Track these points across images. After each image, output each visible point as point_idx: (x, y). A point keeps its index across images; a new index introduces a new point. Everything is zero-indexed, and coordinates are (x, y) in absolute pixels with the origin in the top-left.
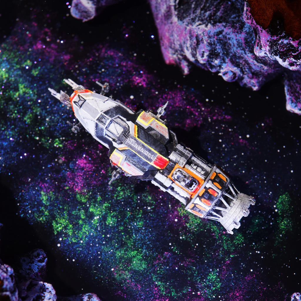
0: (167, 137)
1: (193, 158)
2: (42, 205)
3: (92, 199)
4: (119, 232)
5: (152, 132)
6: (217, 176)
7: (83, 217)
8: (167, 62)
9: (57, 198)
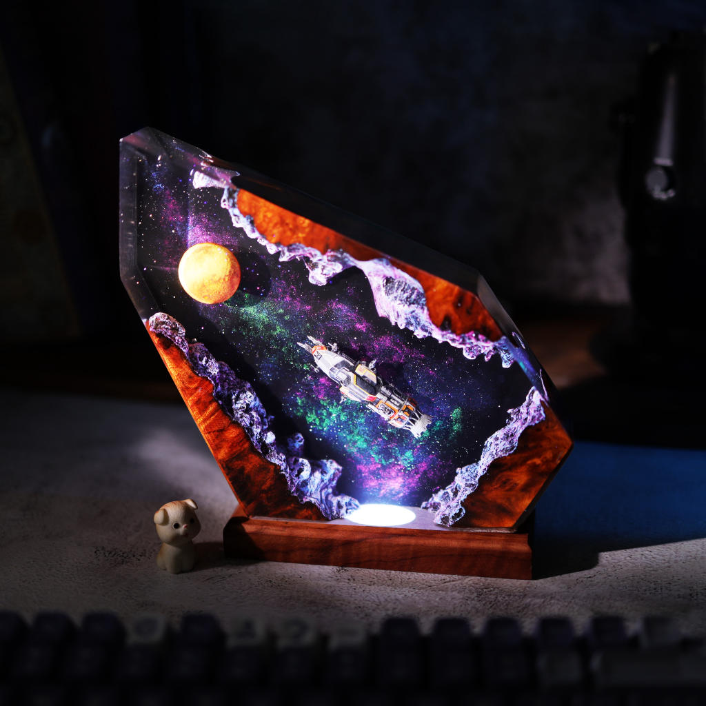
0: (375, 382)
1: (392, 396)
2: (298, 405)
3: (331, 404)
4: (349, 425)
5: (366, 379)
6: (407, 408)
7: (325, 414)
8: (380, 316)
9: (308, 403)
